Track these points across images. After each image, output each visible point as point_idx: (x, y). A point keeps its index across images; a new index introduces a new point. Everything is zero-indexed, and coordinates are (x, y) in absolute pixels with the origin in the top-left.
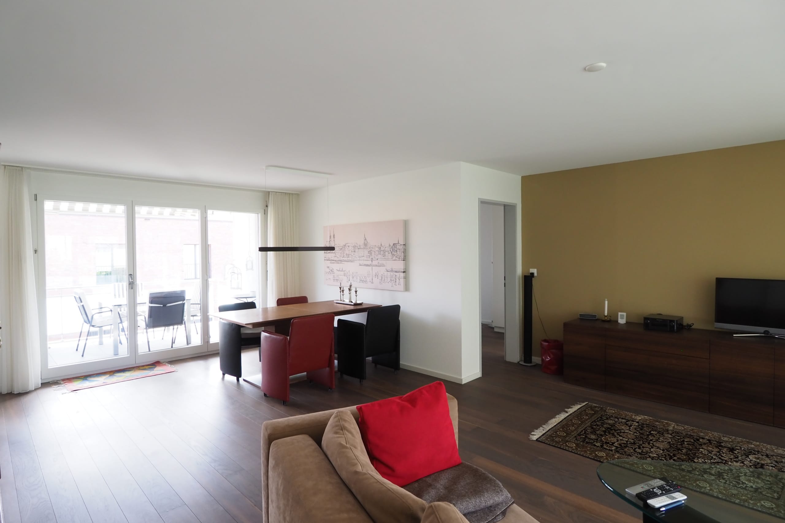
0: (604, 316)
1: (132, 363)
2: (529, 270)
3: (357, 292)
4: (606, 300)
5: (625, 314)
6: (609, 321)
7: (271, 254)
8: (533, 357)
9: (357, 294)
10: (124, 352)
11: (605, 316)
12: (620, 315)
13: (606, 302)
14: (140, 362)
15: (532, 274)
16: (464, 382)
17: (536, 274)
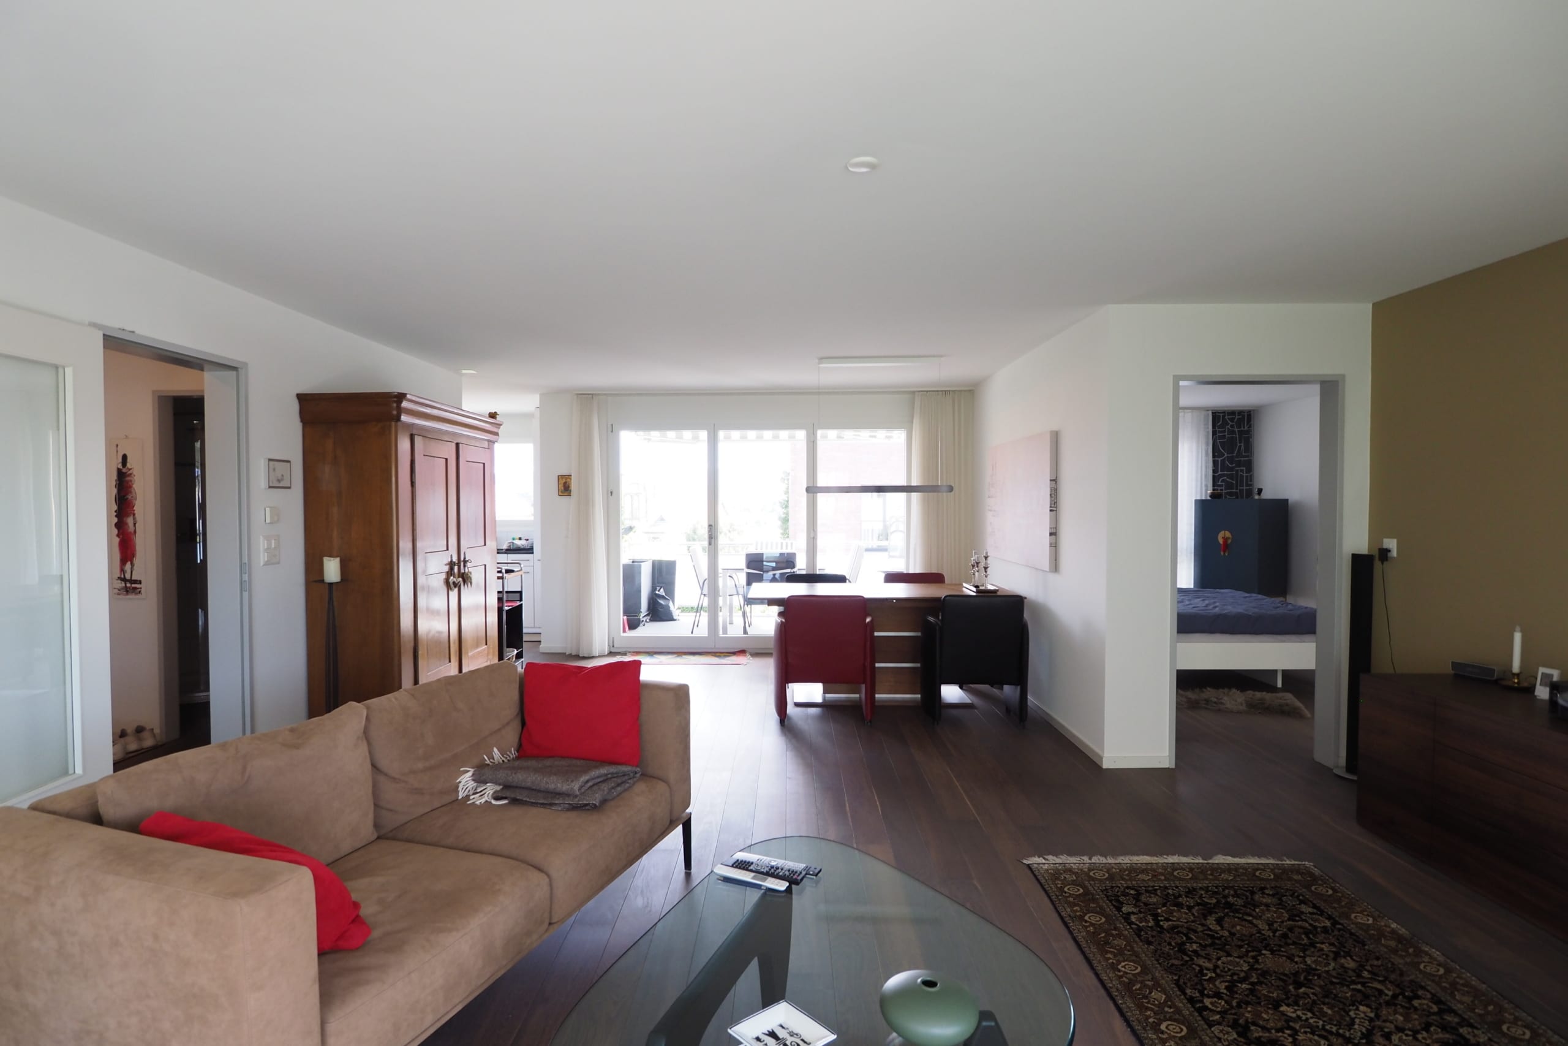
0: (1511, 676)
1: (710, 646)
2: (1381, 541)
3: (988, 570)
4: (1518, 629)
5: (1555, 674)
7: (915, 496)
9: (988, 573)
10: (702, 631)
11: (1514, 675)
12: (1542, 673)
13: (1518, 637)
14: (720, 646)
15: (1386, 552)
16: (1105, 766)
17: (1394, 553)
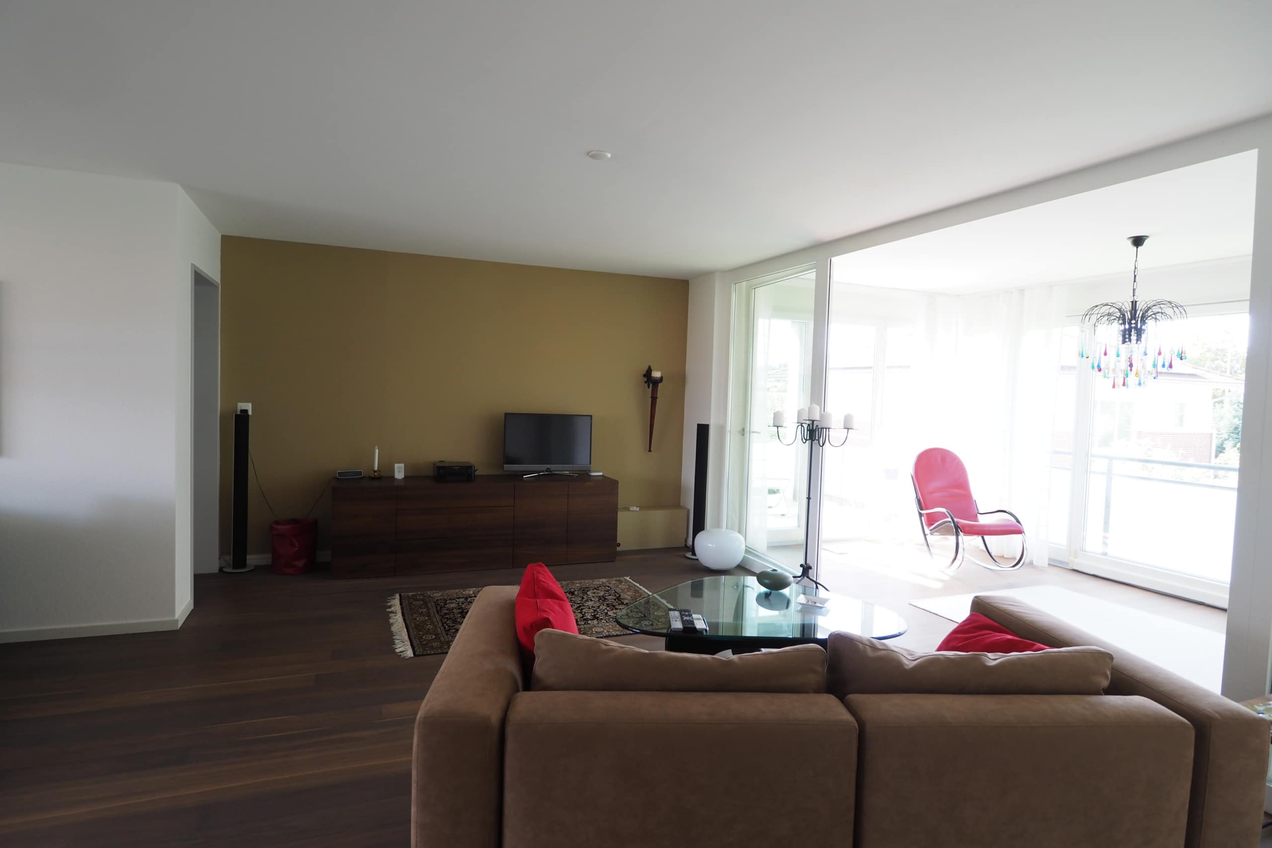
0: (373, 472)
2: (237, 405)
4: (376, 447)
5: (402, 465)
6: (380, 478)
8: (248, 557)
11: (375, 471)
12: (396, 467)
13: (377, 451)
15: (245, 412)
16: (180, 625)
